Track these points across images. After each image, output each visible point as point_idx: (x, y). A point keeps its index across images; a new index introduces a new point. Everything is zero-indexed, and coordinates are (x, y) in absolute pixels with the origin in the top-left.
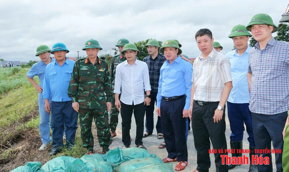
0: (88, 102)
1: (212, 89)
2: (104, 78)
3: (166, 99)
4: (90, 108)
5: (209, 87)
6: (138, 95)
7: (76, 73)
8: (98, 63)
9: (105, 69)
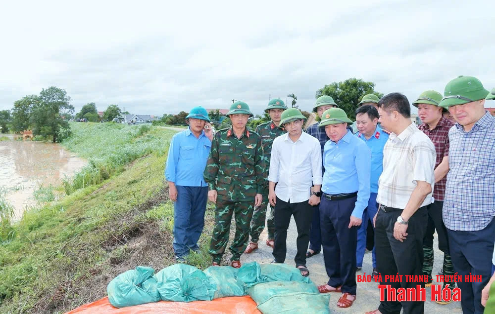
0: (229, 192)
1: (397, 188)
2: (255, 158)
3: (327, 197)
4: (232, 199)
5: (393, 184)
6: (299, 188)
7: (215, 149)
8: (245, 136)
9: (255, 145)
